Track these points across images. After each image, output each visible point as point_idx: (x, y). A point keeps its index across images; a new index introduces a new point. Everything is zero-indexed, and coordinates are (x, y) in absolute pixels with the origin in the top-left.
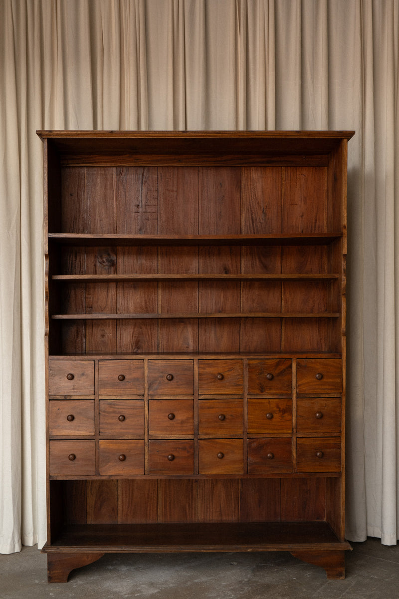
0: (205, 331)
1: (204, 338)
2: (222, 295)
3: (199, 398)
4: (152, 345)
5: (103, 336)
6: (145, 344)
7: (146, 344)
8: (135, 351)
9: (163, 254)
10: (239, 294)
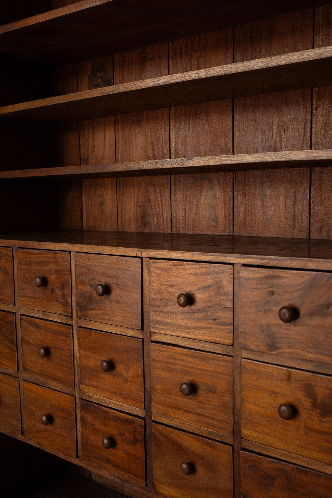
0: (244, 195)
1: (242, 209)
2: (276, 121)
3: (153, 339)
4: (163, 220)
5: (102, 204)
6: (153, 218)
7: (155, 218)
8: (140, 230)
9: (176, 55)
10: (309, 115)
